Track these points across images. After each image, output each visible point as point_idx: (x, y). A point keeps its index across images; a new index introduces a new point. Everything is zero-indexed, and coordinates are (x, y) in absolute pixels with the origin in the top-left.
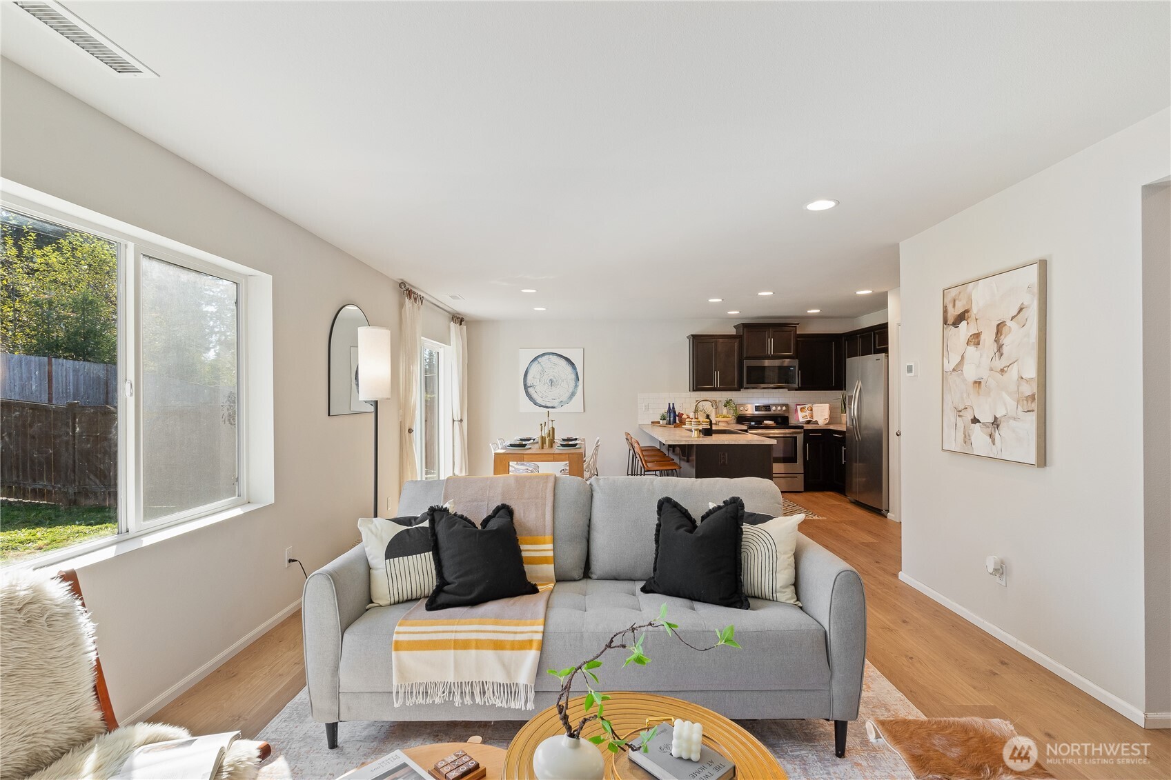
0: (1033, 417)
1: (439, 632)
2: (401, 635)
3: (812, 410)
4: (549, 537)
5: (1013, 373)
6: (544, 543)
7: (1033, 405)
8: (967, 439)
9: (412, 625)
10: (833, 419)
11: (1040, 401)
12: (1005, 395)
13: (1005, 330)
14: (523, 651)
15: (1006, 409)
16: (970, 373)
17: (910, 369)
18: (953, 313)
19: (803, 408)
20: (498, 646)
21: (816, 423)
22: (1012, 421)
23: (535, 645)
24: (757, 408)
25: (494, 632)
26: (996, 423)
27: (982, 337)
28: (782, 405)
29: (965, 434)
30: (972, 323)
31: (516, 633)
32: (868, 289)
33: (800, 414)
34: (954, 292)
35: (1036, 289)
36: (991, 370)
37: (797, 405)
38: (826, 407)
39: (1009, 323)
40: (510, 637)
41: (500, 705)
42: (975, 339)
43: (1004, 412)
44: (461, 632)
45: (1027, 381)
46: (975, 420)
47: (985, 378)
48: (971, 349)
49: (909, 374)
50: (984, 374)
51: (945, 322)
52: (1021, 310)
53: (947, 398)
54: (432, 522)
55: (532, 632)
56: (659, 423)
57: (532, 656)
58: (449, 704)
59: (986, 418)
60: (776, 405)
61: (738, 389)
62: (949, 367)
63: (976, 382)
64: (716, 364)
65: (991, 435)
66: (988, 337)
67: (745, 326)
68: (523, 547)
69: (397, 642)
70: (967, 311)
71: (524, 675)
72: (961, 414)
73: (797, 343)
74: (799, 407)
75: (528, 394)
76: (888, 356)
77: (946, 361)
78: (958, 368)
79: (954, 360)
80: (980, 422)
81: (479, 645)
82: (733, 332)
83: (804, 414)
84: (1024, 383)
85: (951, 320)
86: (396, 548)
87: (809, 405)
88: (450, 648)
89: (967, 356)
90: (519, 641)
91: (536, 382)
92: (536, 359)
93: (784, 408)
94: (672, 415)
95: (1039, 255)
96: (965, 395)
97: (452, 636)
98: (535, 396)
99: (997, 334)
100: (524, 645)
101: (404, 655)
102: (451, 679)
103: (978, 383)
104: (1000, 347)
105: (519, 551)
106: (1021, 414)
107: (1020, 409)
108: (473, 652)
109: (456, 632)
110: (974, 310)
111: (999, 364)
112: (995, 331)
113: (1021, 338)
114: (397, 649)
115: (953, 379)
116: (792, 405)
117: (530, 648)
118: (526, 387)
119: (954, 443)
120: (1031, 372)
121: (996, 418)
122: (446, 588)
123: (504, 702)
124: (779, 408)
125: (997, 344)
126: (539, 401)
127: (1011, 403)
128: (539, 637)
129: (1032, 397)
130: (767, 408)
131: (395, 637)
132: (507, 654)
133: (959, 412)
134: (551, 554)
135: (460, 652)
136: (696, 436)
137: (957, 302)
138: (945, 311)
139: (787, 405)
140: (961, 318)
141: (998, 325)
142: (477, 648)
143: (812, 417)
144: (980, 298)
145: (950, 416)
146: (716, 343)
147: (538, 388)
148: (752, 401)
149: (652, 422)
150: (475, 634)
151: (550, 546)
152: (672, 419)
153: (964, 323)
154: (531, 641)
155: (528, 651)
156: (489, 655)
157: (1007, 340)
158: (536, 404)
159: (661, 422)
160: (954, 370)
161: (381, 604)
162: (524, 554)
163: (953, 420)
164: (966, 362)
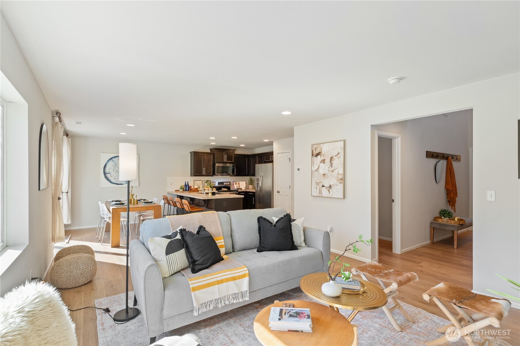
0: (342, 185)
1: (210, 279)
2: (193, 285)
3: (239, 184)
4: (222, 237)
5: (336, 172)
6: (220, 240)
7: (342, 181)
8: (320, 192)
9: (196, 280)
10: (247, 187)
11: (343, 180)
12: (333, 178)
13: (333, 159)
14: (243, 279)
15: (334, 183)
16: (321, 171)
17: (299, 169)
18: (315, 153)
19: (236, 183)
20: (234, 279)
21: (241, 189)
22: (335, 186)
23: (247, 275)
24: (219, 183)
25: (231, 274)
26: (330, 187)
27: (326, 161)
28: (228, 182)
29: (320, 190)
30: (322, 157)
31: (239, 272)
32: (268, 140)
33: (235, 186)
34: (316, 146)
35: (343, 148)
36: (329, 171)
37: (233, 182)
38: (244, 182)
39: (334, 157)
40: (237, 274)
41: (236, 302)
42: (323, 161)
43: (333, 184)
44: (218, 277)
45: (340, 174)
46: (323, 186)
47: (327, 173)
48: (322, 164)
49: (299, 171)
50: (326, 172)
51: (313, 155)
52: (338, 154)
53: (313, 179)
54: (182, 236)
55: (244, 271)
56: (179, 190)
57: (246, 279)
58: (216, 308)
59: (327, 185)
60: (226, 182)
61: (212, 176)
62: (314, 169)
63: (323, 174)
64: (203, 165)
65: (328, 191)
66: (328, 161)
67: (216, 149)
68: (217, 242)
69: (193, 288)
70: (320, 152)
71: (245, 287)
72: (318, 184)
73: (235, 157)
74: (234, 183)
75: (106, 177)
76: (273, 164)
77: (313, 168)
78: (317, 170)
79: (316, 167)
80: (325, 186)
81: (227, 280)
82: (209, 151)
83: (236, 186)
84: (339, 175)
85: (314, 155)
86: (170, 250)
87: (238, 182)
88: (216, 285)
89: (320, 166)
90: (241, 275)
91: (111, 171)
92: (111, 159)
93: (229, 183)
94: (187, 187)
95: (343, 139)
96: (320, 178)
97: (216, 280)
98: (110, 178)
99: (331, 160)
100: (243, 276)
101: (197, 292)
102: (217, 297)
103: (324, 175)
104: (332, 164)
105: (216, 244)
106: (338, 184)
107: (338, 182)
108: (225, 284)
109: (216, 278)
110: (323, 152)
111: (331, 169)
112: (330, 159)
113: (338, 162)
114: (193, 291)
115: (315, 173)
116: (232, 183)
117: (245, 277)
118: (105, 174)
119: (315, 193)
120: (341, 172)
121: (330, 185)
122: (196, 263)
123: (237, 300)
124: (227, 183)
125: (331, 163)
126: (113, 181)
127: (335, 181)
128: (247, 272)
129: (342, 179)
130: (222, 183)
131: (191, 286)
132: (237, 281)
133: (317, 184)
134: (223, 243)
135: (220, 285)
136: (210, 195)
137: (317, 149)
138: (312, 152)
139: (230, 182)
140: (318, 154)
141: (331, 158)
142: (226, 282)
143: (239, 187)
144: (325, 149)
145: (314, 185)
146: (204, 155)
147: (112, 174)
148: (217, 180)
149: (175, 191)
150: (224, 276)
151: (223, 240)
152: (187, 189)
153: (319, 156)
154: (245, 274)
155: (244, 278)
156: (231, 283)
157: (334, 162)
158: (111, 182)
159: (180, 190)
160: (316, 170)
161: (166, 276)
162: (218, 244)
163: (315, 186)
164: (320, 168)
